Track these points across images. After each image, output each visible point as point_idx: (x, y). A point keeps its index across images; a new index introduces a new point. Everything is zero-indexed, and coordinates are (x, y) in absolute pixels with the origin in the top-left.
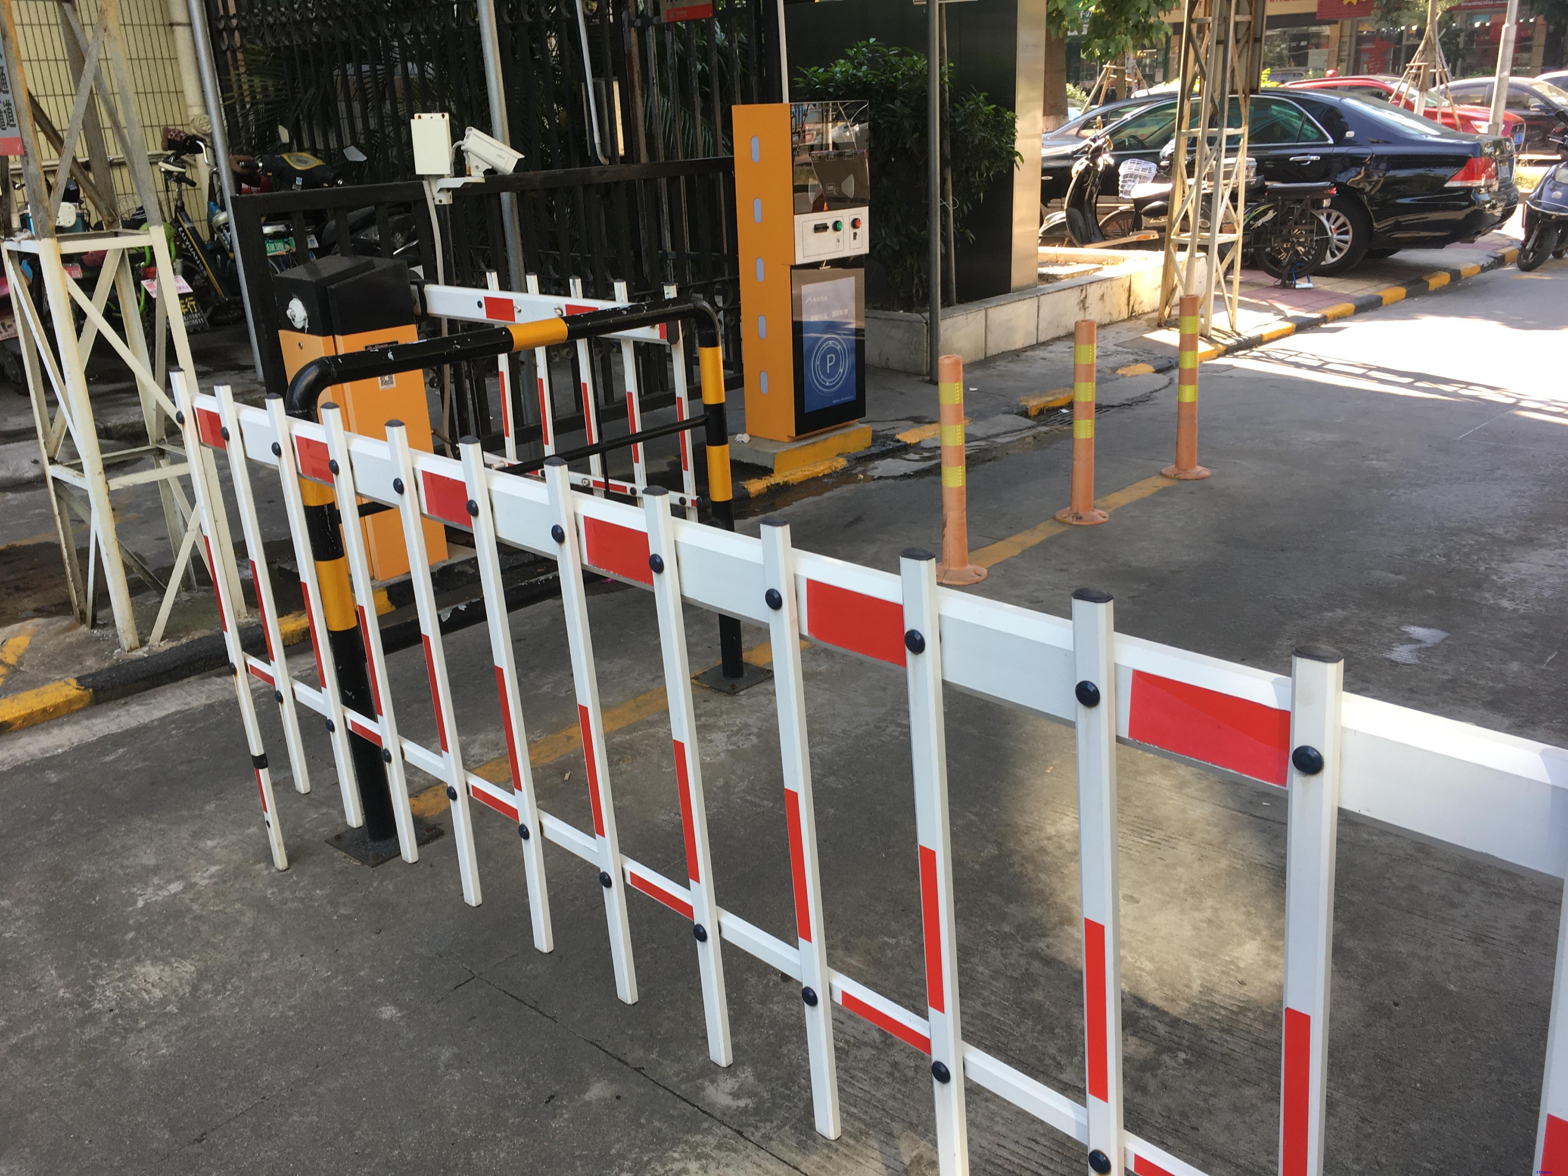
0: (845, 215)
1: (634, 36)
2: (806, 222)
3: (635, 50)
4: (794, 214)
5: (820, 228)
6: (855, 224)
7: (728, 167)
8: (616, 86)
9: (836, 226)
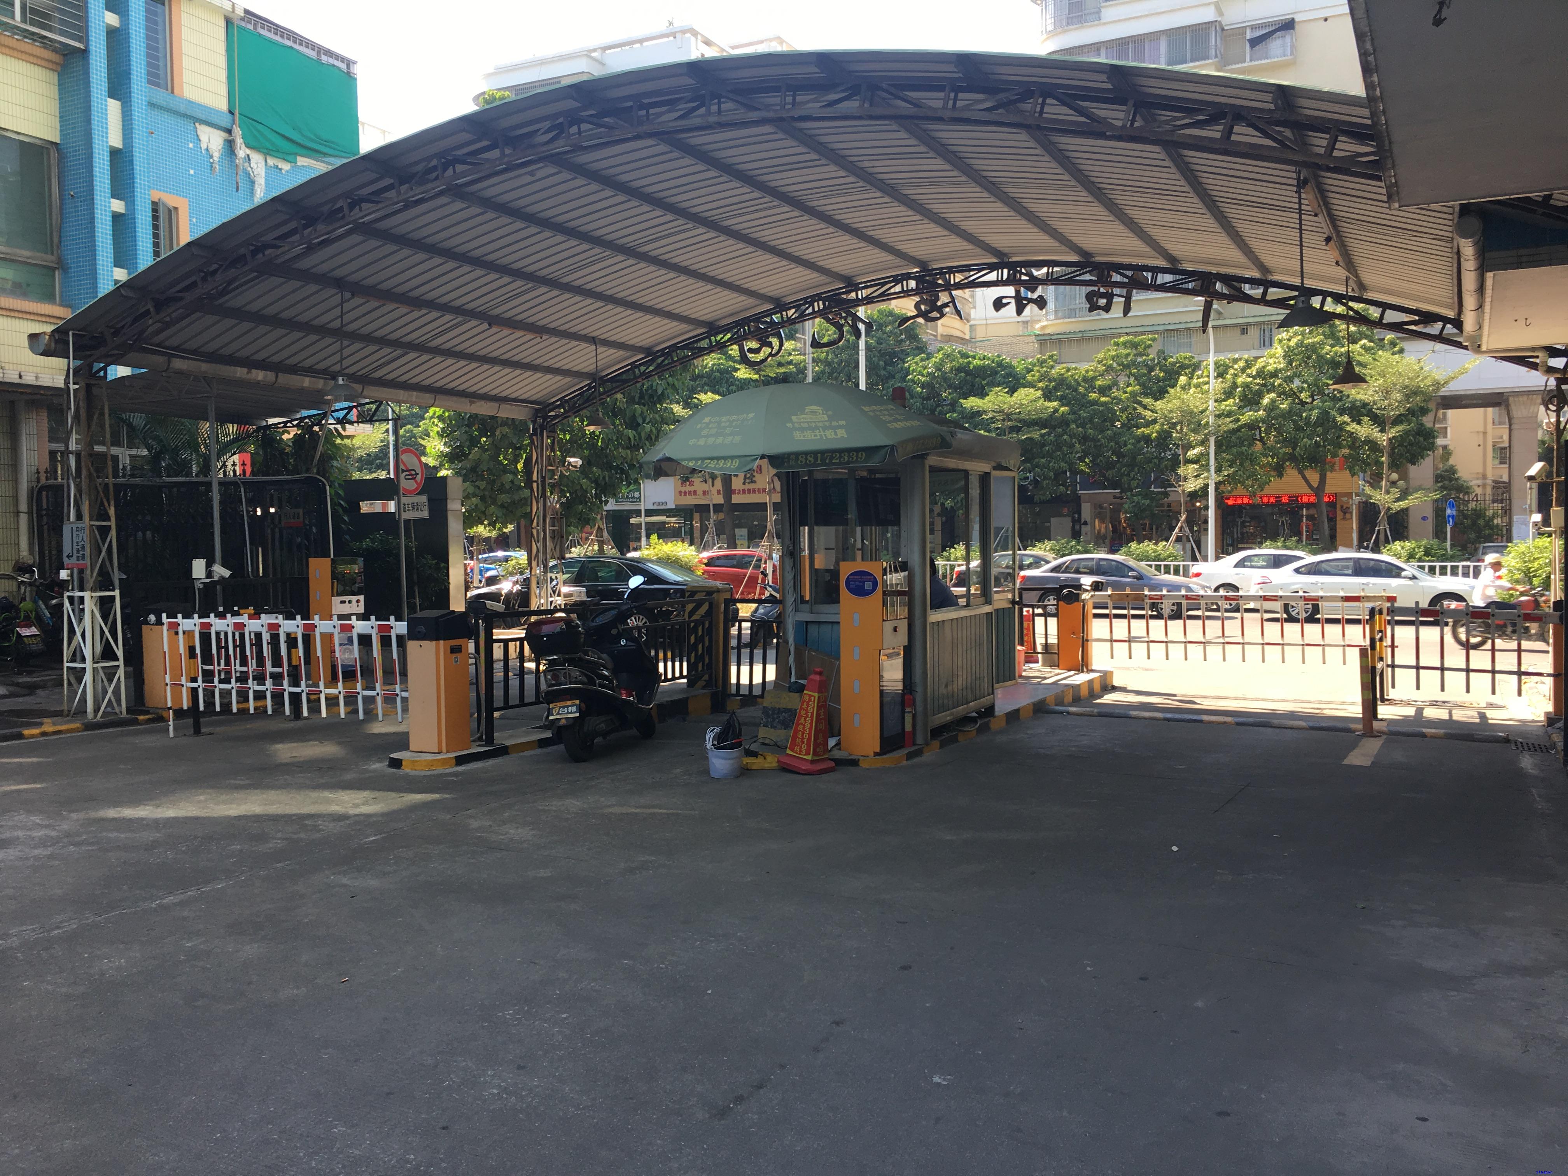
0: (354, 598)
1: (269, 531)
2: (336, 600)
3: (270, 536)
4: (333, 596)
5: (343, 602)
6: (358, 601)
7: (307, 580)
8: (260, 549)
9: (350, 602)
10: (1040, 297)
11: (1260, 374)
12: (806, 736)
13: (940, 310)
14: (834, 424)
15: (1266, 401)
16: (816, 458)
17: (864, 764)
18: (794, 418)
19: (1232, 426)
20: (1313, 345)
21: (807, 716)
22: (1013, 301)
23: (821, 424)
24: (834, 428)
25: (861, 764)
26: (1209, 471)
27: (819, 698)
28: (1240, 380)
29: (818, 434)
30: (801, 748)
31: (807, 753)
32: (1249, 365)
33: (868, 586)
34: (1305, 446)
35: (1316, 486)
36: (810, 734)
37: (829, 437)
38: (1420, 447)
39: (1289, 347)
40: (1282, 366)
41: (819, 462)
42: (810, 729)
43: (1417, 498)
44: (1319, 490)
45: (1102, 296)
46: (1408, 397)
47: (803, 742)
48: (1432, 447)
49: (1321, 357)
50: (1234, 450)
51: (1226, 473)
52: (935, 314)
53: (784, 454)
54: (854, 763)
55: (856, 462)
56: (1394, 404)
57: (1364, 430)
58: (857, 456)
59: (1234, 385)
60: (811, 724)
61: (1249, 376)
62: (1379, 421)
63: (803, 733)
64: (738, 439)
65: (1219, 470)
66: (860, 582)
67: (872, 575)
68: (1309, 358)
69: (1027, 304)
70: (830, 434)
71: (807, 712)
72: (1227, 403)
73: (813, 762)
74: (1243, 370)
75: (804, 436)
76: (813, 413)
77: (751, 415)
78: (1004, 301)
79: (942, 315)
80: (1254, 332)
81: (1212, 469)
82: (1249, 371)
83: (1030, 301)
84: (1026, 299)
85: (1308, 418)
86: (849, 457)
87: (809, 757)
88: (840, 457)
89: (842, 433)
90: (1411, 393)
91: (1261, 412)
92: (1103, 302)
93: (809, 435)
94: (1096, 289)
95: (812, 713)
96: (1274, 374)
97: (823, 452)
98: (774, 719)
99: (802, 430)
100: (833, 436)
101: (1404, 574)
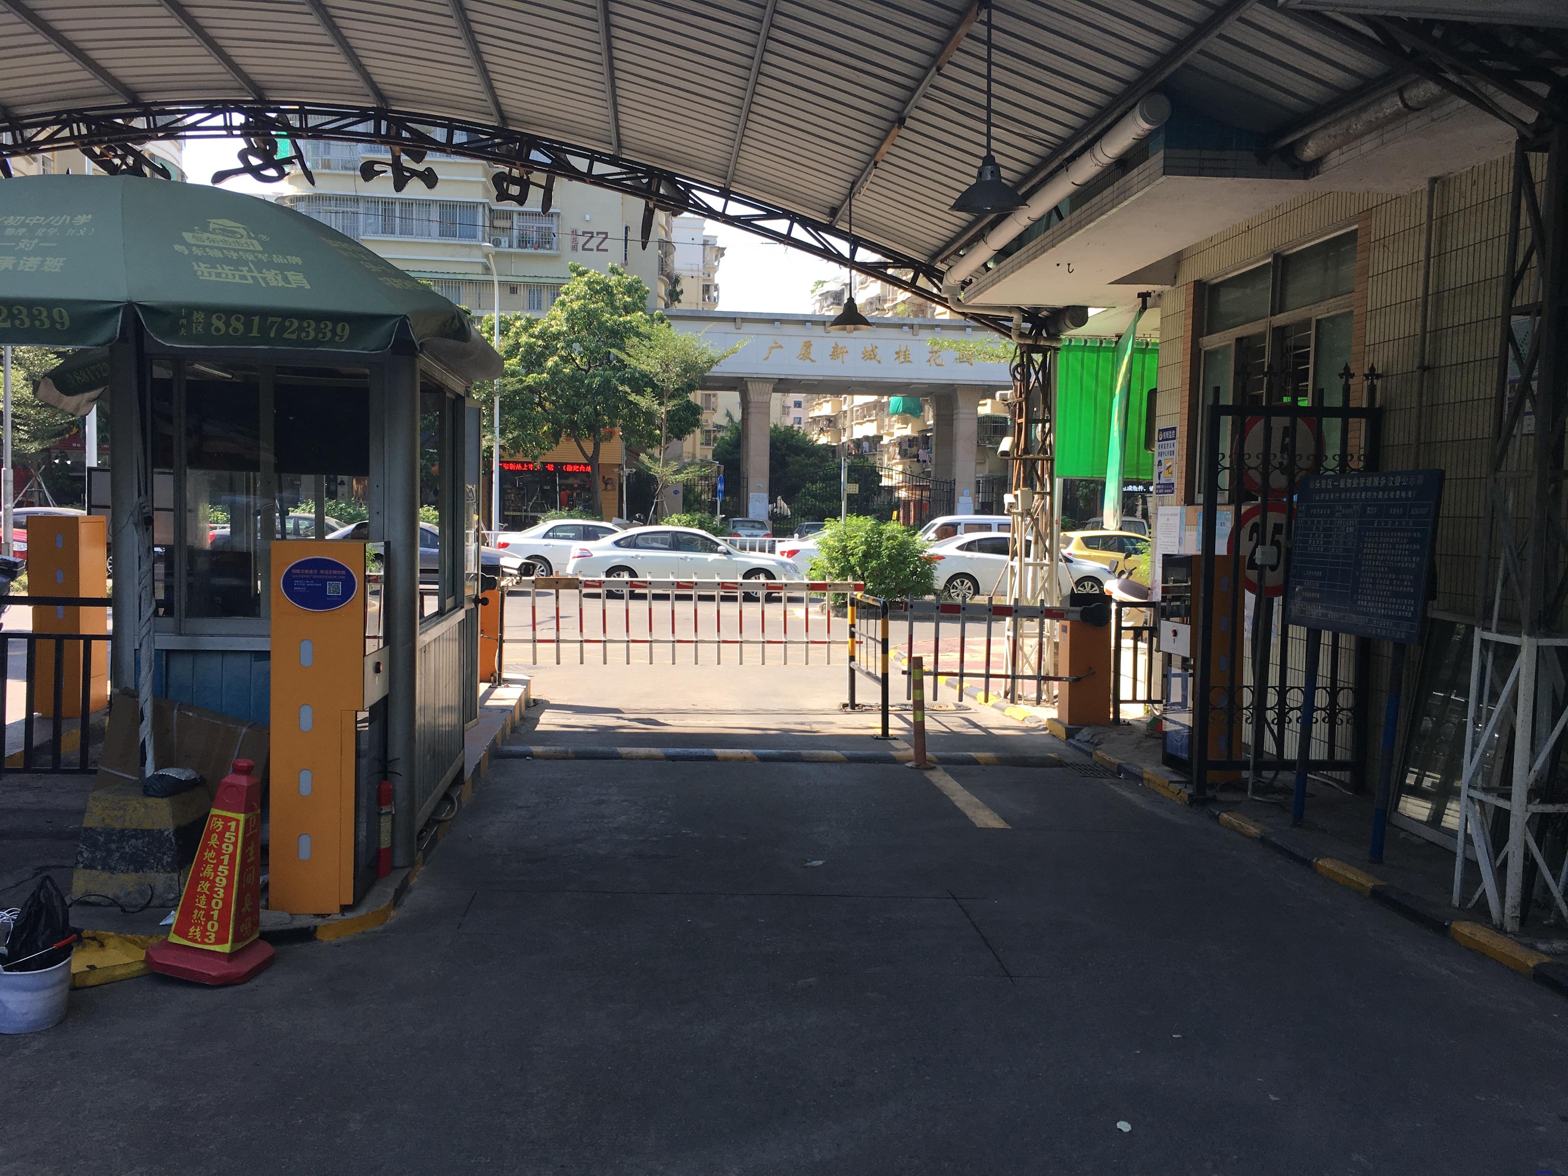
10: (429, 170)
11: (542, 335)
12: (217, 905)
13: (279, 165)
14: (278, 259)
15: (550, 363)
16: (248, 326)
17: (326, 936)
18: (188, 236)
19: (518, 386)
20: (596, 310)
21: (221, 862)
22: (389, 169)
23: (251, 257)
24: (282, 268)
25: (319, 936)
26: (493, 432)
27: (247, 822)
28: (524, 339)
29: (248, 275)
30: (204, 930)
31: (220, 940)
32: (530, 323)
33: (333, 589)
34: (586, 413)
35: (590, 455)
36: (226, 901)
37: (273, 283)
38: (688, 423)
39: (572, 310)
40: (565, 328)
41: (255, 333)
42: (228, 888)
43: (692, 472)
44: (593, 460)
45: (515, 181)
46: (685, 371)
47: (209, 917)
48: (697, 423)
49: (601, 324)
50: (517, 412)
51: (510, 436)
52: (271, 172)
53: (179, 307)
54: (306, 935)
55: (331, 342)
56: (672, 379)
57: (645, 402)
58: (334, 331)
59: (517, 345)
60: (230, 878)
61: (532, 336)
62: (660, 394)
63: (209, 899)
64: (54, 264)
65: (502, 432)
66: (316, 581)
67: (342, 568)
68: (591, 323)
69: (410, 178)
70: (273, 278)
71: (219, 852)
72: (511, 362)
73: (231, 956)
74: (525, 329)
75: (219, 275)
76: (224, 231)
77: (82, 219)
78: (377, 167)
79: (282, 175)
80: (523, 293)
81: (497, 431)
82: (531, 331)
83: (414, 173)
84: (408, 170)
85: (590, 385)
86: (318, 330)
87: (226, 948)
88: (301, 329)
89: (297, 280)
90: (689, 367)
91: (545, 375)
92: (514, 190)
93: (228, 274)
94: (507, 170)
95: (232, 856)
96: (556, 336)
97: (265, 313)
98: (110, 852)
99: (212, 262)
100: (281, 283)
101: (720, 548)
